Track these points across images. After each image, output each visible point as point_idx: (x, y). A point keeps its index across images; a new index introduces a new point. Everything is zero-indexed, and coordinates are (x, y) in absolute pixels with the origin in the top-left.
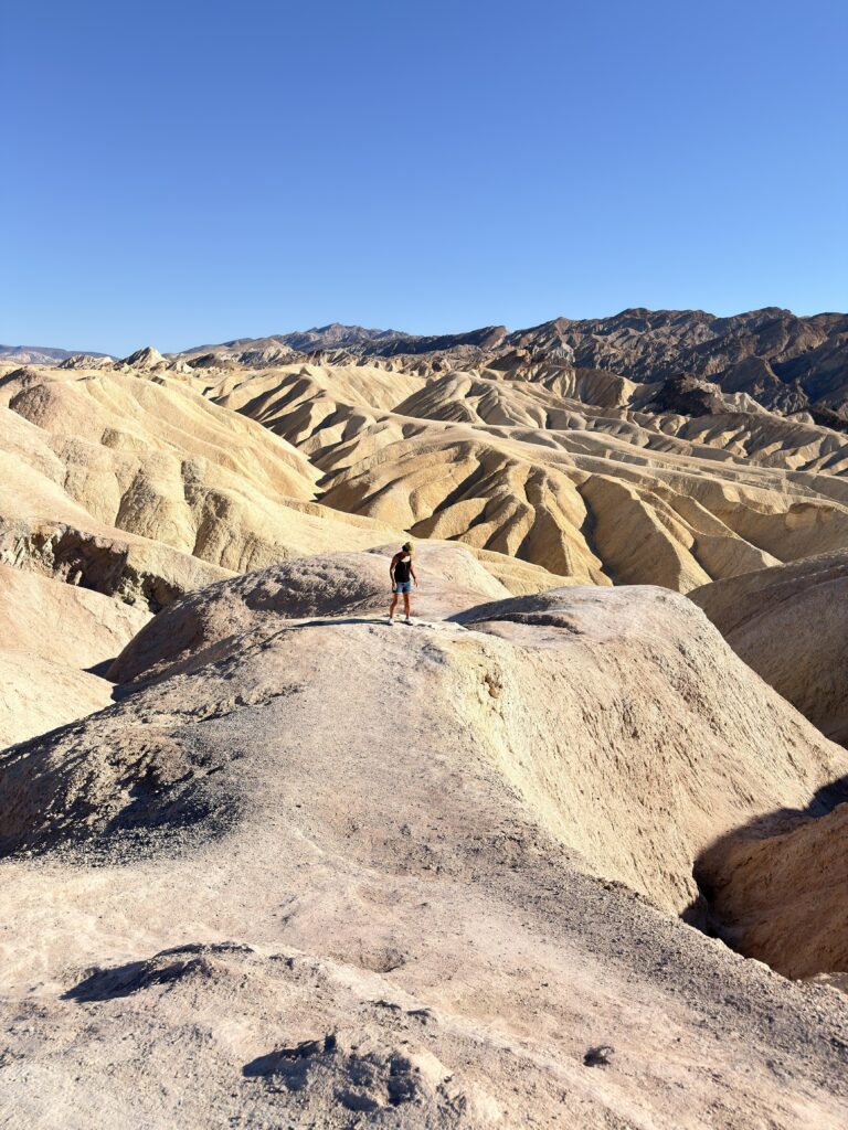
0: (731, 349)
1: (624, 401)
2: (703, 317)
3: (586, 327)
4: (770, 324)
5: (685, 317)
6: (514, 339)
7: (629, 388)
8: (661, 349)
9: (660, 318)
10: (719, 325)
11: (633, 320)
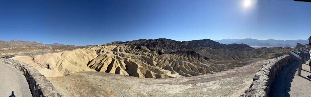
0: (147, 42)
1: (135, 48)
2: (146, 40)
3: (136, 41)
4: (151, 40)
5: (144, 40)
6: (130, 42)
7: (135, 47)
8: (142, 43)
9: (142, 40)
10: (147, 40)
11: (140, 40)
